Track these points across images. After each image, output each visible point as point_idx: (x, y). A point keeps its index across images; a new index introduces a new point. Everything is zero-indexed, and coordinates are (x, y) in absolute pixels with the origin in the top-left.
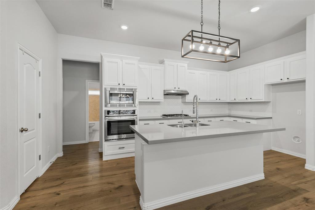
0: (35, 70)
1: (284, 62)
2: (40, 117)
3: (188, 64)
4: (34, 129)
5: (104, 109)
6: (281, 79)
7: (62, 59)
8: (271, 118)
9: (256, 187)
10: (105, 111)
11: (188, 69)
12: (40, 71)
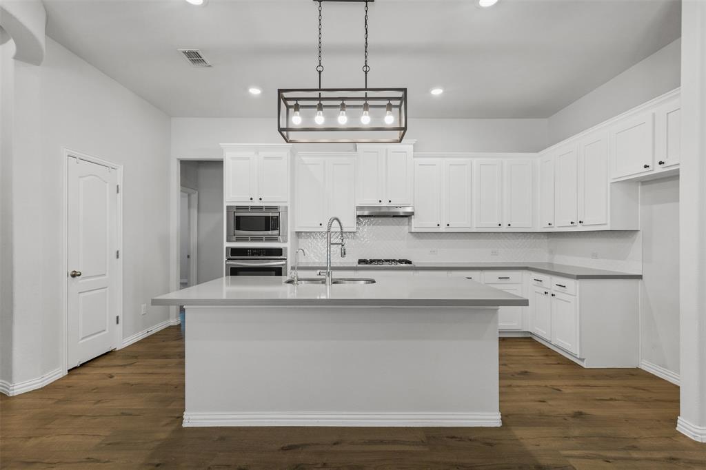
0: (108, 185)
1: (654, 115)
2: (118, 257)
3: (414, 145)
4: (104, 275)
5: (226, 244)
6: (646, 167)
7: (178, 159)
8: (640, 277)
9: (447, 437)
10: (227, 248)
11: (414, 157)
12: (118, 184)
